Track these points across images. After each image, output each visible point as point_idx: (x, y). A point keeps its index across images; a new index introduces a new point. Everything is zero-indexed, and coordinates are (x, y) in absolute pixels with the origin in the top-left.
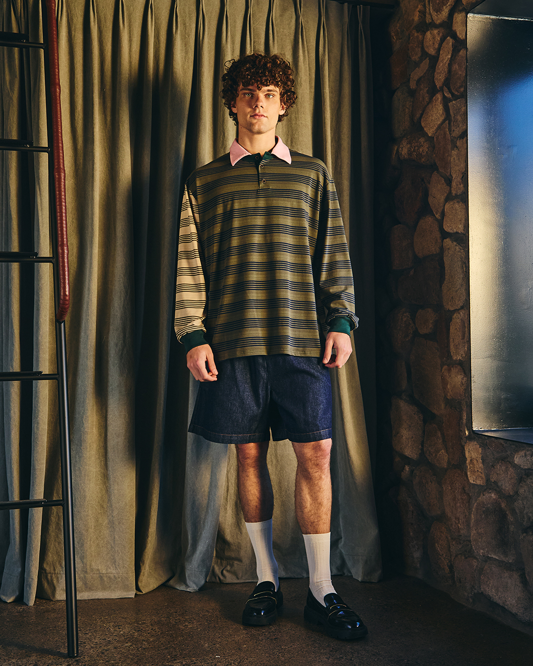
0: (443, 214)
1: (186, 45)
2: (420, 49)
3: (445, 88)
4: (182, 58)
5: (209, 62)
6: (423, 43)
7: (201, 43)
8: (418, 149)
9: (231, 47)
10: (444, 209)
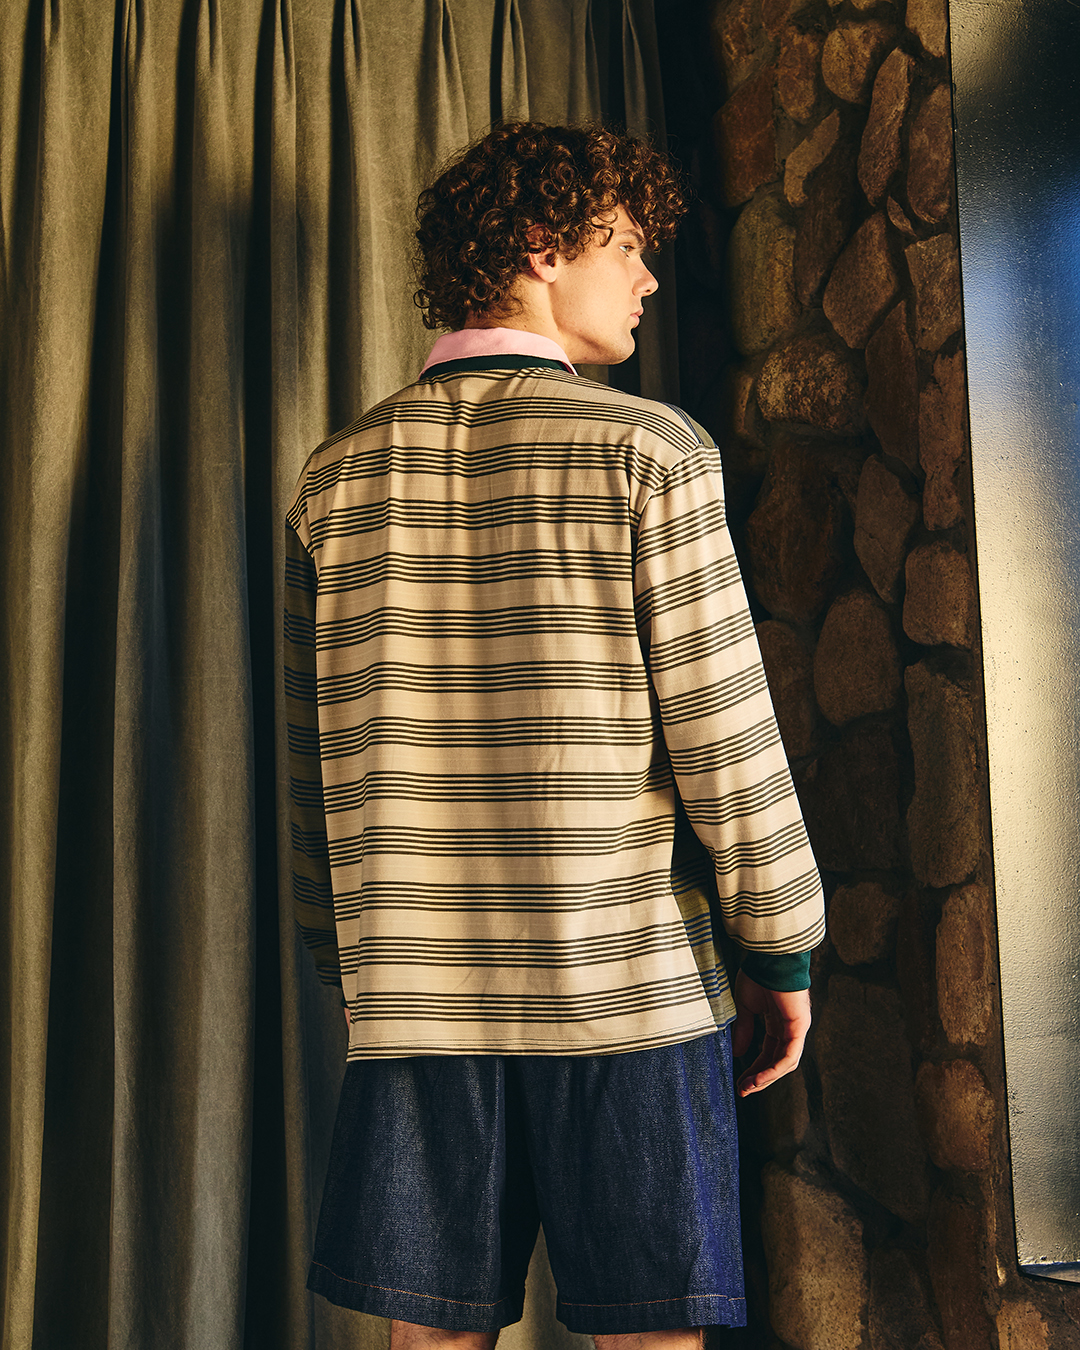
0: (900, 587)
1: (84, 77)
2: (810, 84)
3: (892, 203)
4: (73, 119)
5: (159, 128)
6: (818, 65)
7: (132, 71)
8: (817, 387)
9: (225, 83)
10: (902, 573)
